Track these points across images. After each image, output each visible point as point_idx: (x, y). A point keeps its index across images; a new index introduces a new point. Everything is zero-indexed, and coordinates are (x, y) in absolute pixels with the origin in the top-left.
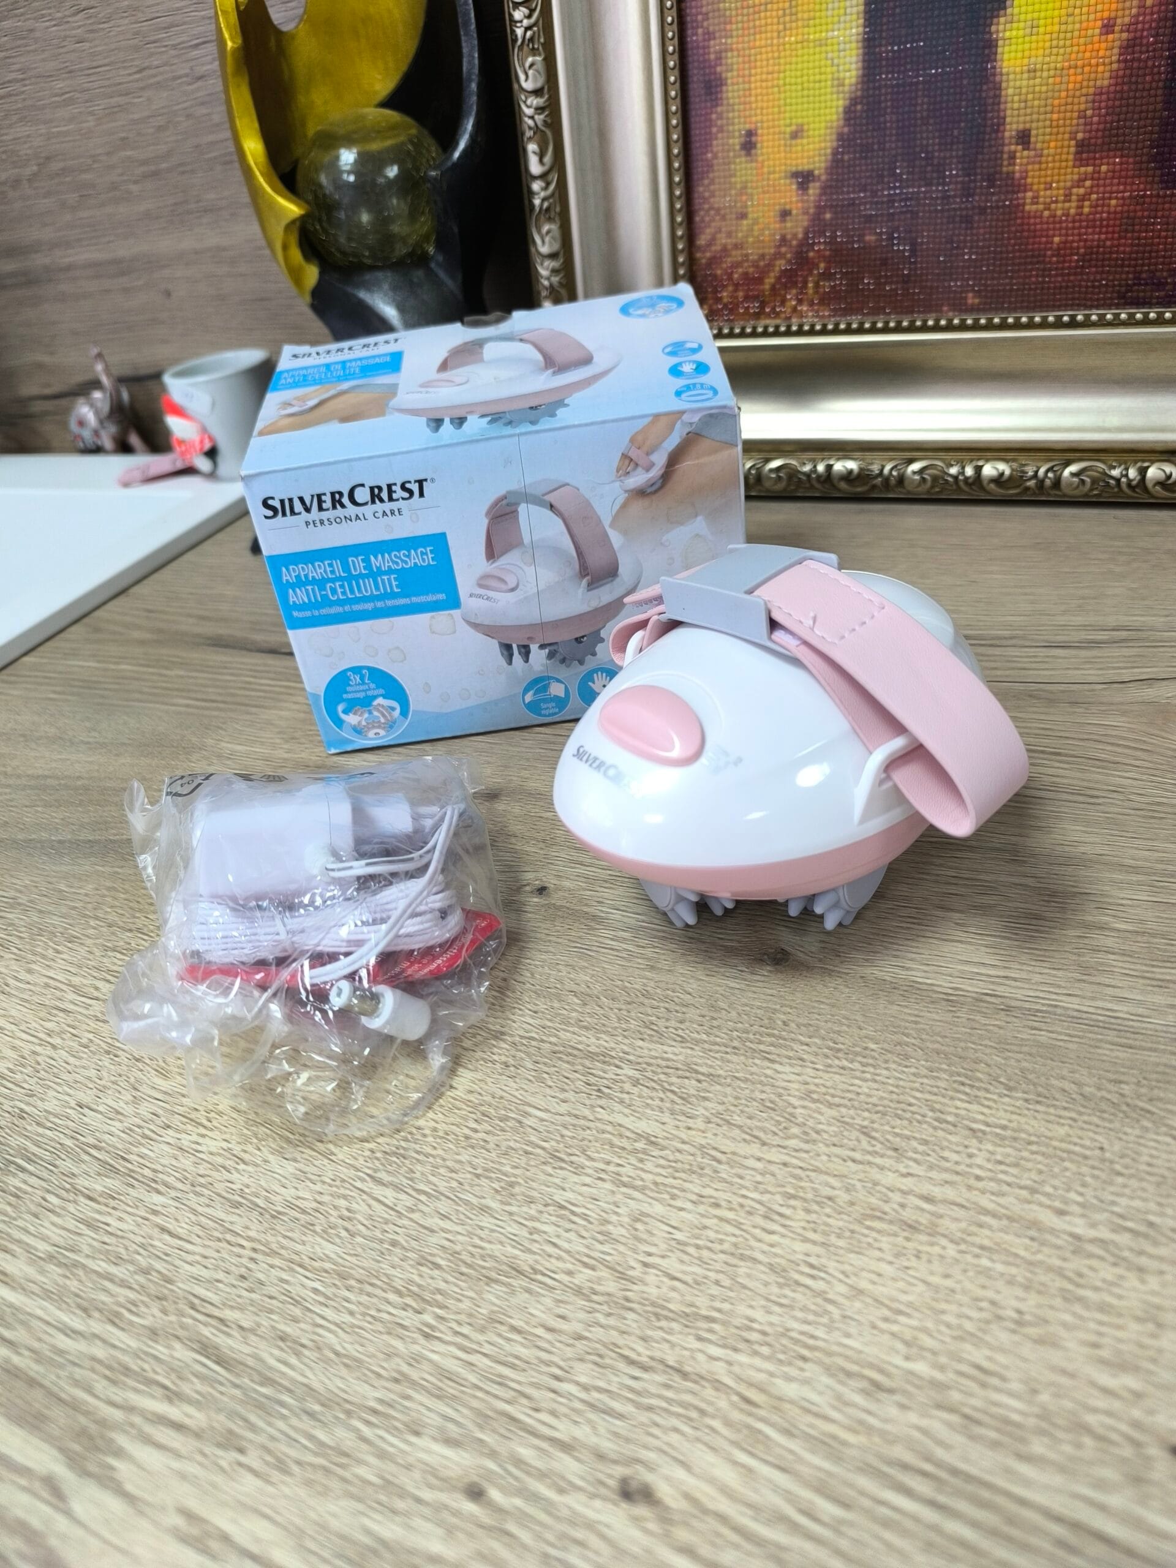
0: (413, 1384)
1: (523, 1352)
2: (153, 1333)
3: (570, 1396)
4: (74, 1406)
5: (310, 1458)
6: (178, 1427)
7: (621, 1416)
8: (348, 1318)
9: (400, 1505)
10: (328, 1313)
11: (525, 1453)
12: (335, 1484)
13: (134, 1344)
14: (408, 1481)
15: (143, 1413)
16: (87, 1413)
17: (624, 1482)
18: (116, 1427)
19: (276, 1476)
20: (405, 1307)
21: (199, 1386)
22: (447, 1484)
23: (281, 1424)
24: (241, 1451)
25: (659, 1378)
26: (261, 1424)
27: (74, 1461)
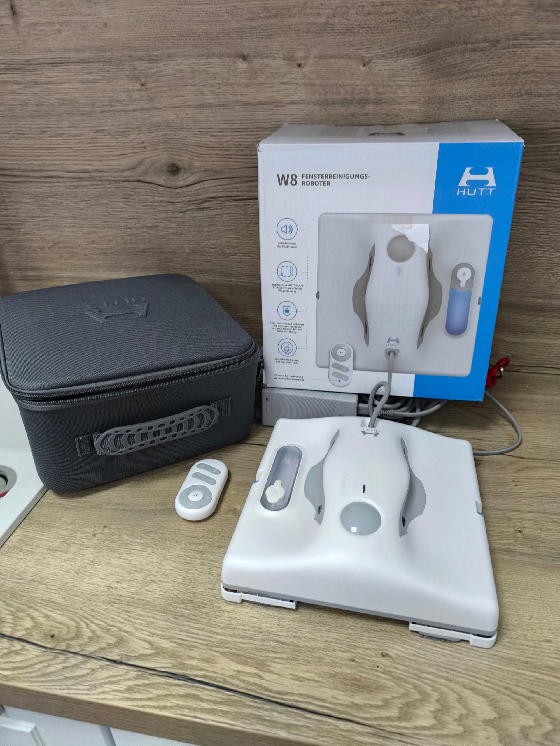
0: (330, 642)
1: (351, 632)
2: (263, 640)
3: (365, 639)
4: (252, 658)
5: (314, 660)
6: (281, 659)
7: (377, 642)
8: (308, 630)
9: (338, 665)
10: (303, 630)
11: (360, 651)
12: (322, 664)
13: (260, 643)
14: (338, 660)
15: (271, 657)
16: (257, 659)
17: (382, 654)
18: (265, 661)
19: (308, 664)
20: (321, 626)
21: (280, 649)
22: (346, 660)
23: (304, 654)
24: (298, 661)
25: (382, 633)
26: (299, 655)
27: (259, 669)
